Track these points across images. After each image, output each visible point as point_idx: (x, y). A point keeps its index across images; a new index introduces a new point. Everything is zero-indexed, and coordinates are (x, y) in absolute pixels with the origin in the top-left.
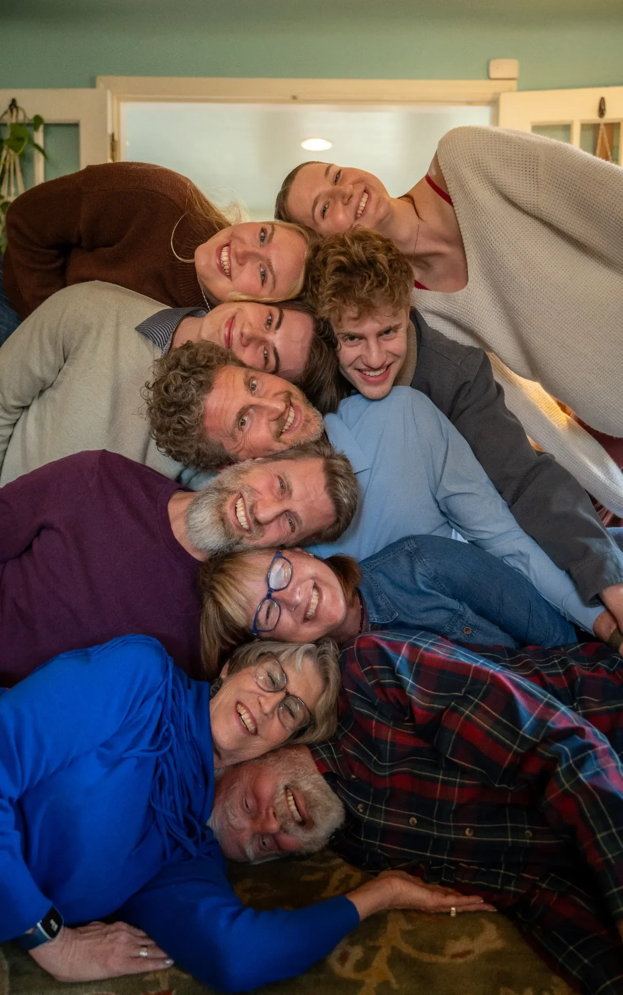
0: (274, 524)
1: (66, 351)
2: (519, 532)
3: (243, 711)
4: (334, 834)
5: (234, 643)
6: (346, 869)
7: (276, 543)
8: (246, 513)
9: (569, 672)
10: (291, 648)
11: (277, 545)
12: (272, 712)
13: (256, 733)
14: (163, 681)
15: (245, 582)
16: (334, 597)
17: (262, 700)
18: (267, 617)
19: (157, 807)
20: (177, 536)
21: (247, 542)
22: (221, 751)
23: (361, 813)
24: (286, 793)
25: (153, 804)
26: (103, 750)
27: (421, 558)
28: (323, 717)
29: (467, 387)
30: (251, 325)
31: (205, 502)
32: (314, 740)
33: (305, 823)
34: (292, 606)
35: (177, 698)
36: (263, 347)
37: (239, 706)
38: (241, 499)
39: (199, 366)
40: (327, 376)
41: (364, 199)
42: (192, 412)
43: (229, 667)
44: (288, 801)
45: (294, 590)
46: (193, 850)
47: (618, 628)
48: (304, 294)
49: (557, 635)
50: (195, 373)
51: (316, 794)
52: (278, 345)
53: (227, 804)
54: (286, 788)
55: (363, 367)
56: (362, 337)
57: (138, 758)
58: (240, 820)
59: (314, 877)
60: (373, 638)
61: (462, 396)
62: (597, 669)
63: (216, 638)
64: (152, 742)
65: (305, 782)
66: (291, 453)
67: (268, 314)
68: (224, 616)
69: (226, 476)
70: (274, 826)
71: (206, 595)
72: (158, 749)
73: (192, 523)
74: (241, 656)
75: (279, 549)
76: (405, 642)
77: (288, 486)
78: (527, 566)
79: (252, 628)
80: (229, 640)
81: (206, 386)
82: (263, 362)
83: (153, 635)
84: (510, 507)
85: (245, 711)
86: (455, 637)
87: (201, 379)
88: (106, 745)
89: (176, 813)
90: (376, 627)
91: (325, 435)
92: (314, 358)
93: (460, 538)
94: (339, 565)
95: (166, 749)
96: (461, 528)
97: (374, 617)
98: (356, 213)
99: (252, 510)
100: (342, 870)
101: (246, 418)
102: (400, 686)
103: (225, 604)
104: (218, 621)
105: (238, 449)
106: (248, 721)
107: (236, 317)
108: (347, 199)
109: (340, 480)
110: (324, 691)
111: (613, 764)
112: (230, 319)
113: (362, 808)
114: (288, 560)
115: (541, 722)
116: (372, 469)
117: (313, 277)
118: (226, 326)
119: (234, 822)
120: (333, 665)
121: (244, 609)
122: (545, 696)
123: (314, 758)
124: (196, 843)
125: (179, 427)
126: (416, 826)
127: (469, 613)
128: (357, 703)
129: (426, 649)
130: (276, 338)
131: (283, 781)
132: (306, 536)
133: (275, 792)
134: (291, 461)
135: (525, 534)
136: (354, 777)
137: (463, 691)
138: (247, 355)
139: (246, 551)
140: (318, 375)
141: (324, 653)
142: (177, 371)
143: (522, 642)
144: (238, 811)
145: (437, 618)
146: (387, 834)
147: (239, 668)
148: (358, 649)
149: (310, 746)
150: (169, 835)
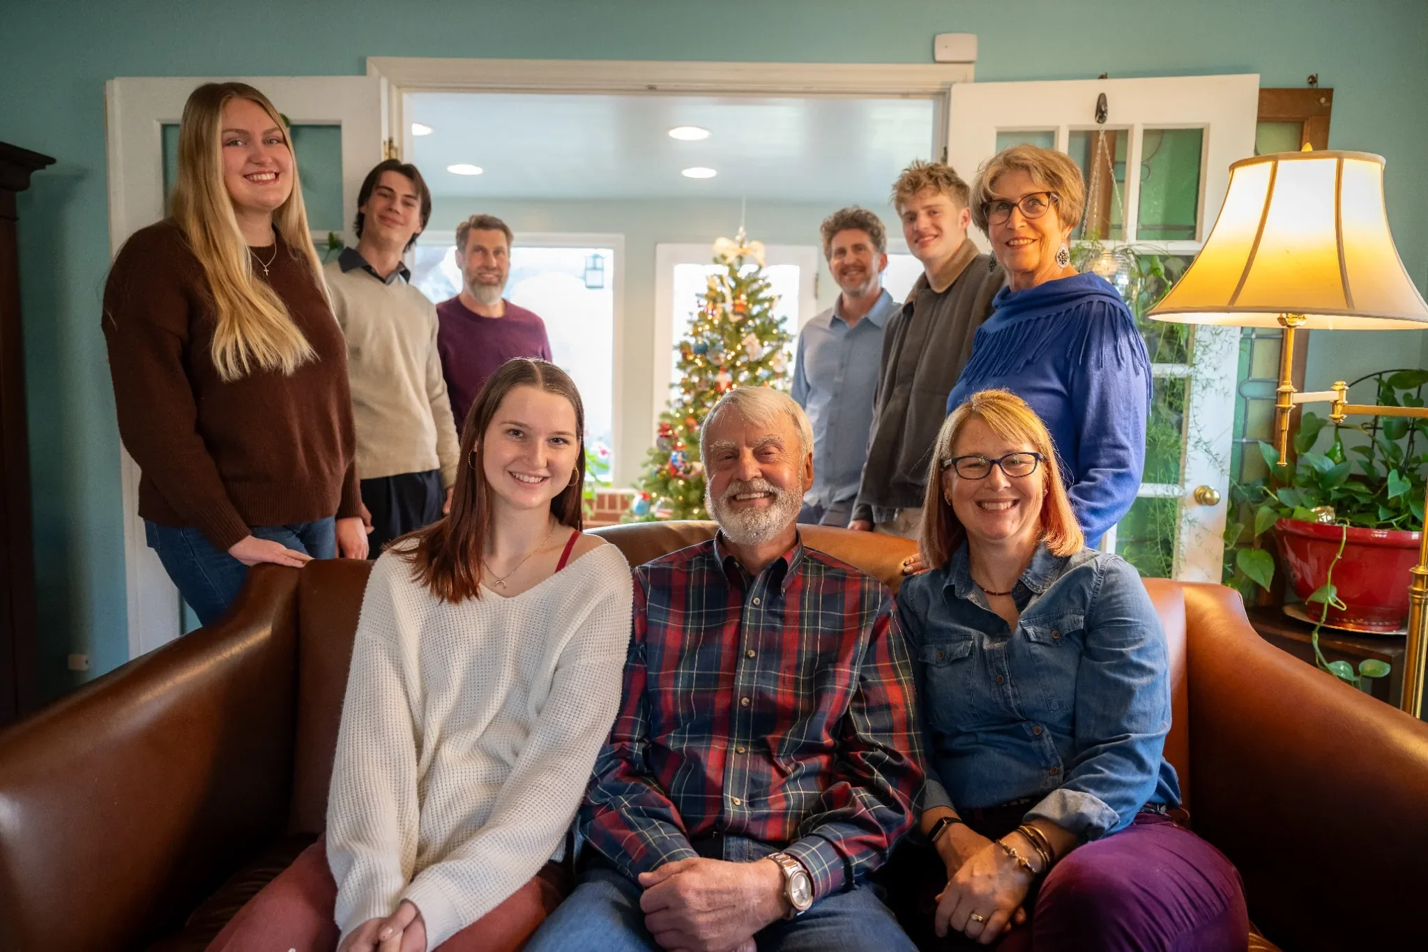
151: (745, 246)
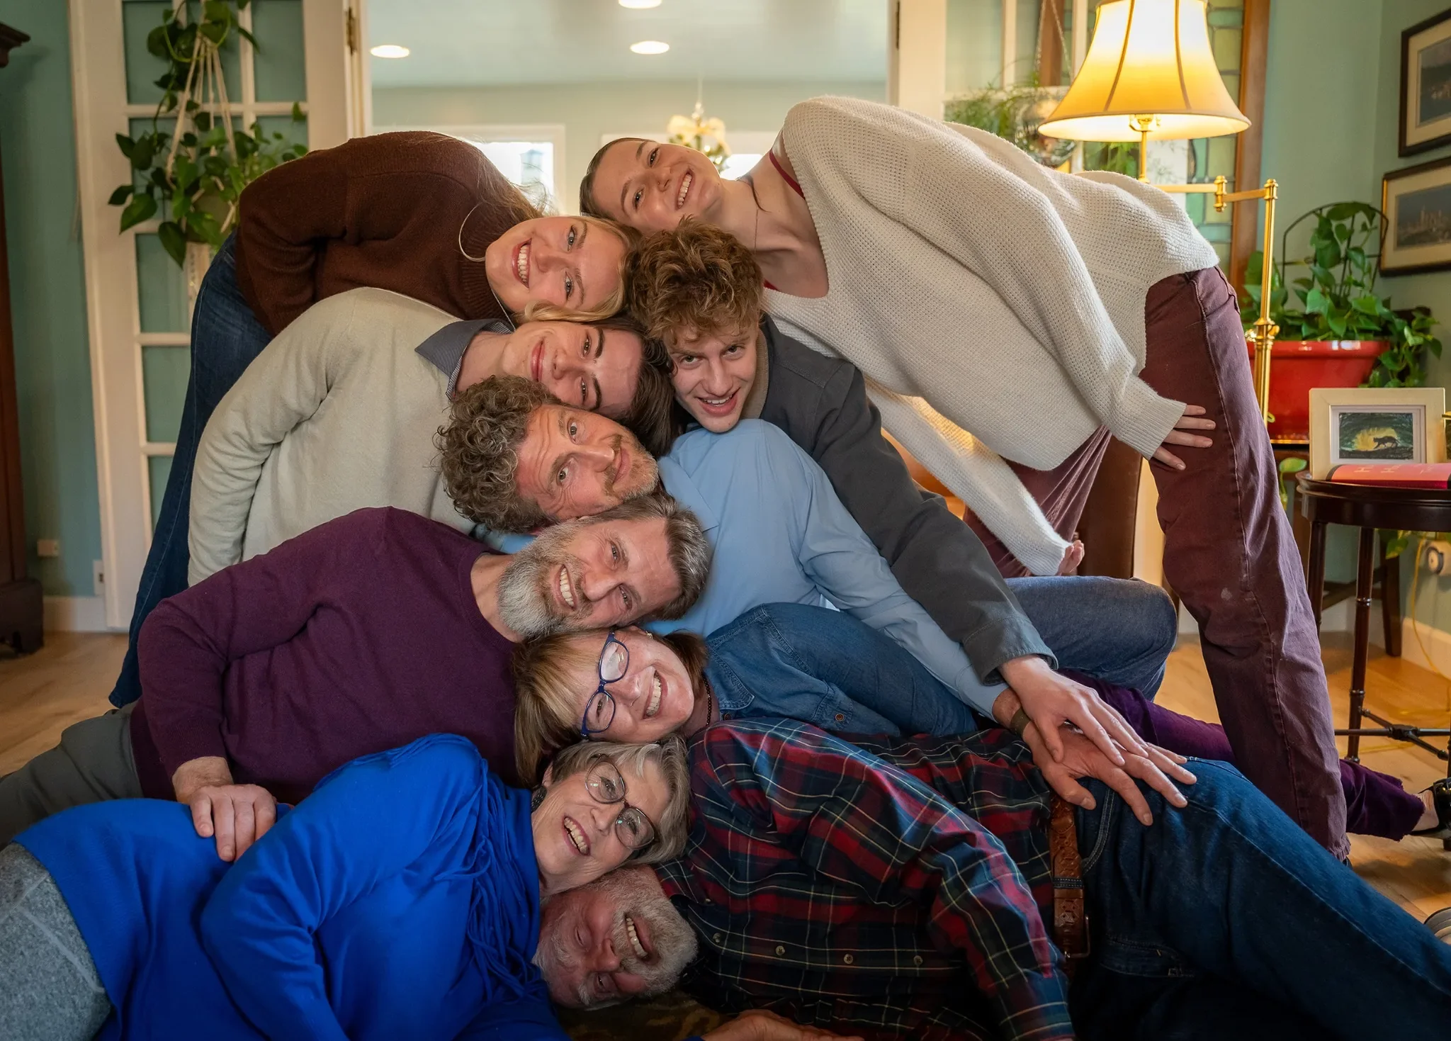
0: (604, 601)
1: (329, 376)
2: (903, 596)
3: (572, 827)
4: (685, 971)
5: (558, 746)
6: (702, 1012)
7: (607, 623)
8: (571, 588)
9: (963, 761)
10: (630, 749)
11: (608, 625)
12: (608, 828)
13: (588, 853)
14: (477, 789)
15: (573, 673)
16: (681, 686)
17: (596, 813)
18: (598, 714)
19: (475, 941)
20: (485, 612)
21: (571, 623)
22: (546, 876)
23: (718, 944)
24: (626, 922)
25: (471, 937)
26: (413, 873)
27: (775, 631)
28: (669, 832)
29: (833, 417)
30: (565, 352)
31: (522, 575)
32: (659, 859)
33: (651, 958)
34: (629, 701)
35: (494, 809)
36: (580, 378)
37: (568, 821)
38: (564, 570)
39: (509, 410)
40: (661, 409)
41: (686, 184)
42: (504, 466)
43: (553, 771)
44: (628, 932)
45: (631, 680)
46: (519, 990)
47: (1022, 707)
48: (627, 305)
49: (949, 720)
50: (506, 418)
51: (661, 921)
52: (599, 376)
53: (555, 937)
54: (626, 916)
55: (705, 395)
56: (701, 357)
57: (450, 881)
58: (572, 957)
59: (662, 1022)
60: (725, 728)
61: (826, 428)
62: (996, 760)
63: (536, 740)
64: (465, 863)
65: (648, 907)
66: (625, 510)
67: (585, 336)
68: (546, 713)
69: (543, 540)
70: (612, 962)
71: (523, 689)
72: (474, 870)
73: (506, 601)
74: (568, 758)
75: (612, 630)
76: (765, 733)
77: (623, 553)
78: (915, 637)
79: (580, 727)
80: (553, 743)
81: (519, 435)
82: (580, 397)
83: (462, 734)
84: (890, 566)
85: (575, 826)
86: (826, 726)
87: (514, 426)
88: (415, 866)
89: (496, 946)
90: (727, 716)
91: (660, 483)
92: (644, 389)
93: (829, 605)
94: (682, 645)
95: (483, 871)
96: (833, 594)
97: (726, 704)
98: (677, 202)
99: (579, 584)
100: (694, 1012)
101: (566, 470)
102: (759, 786)
103: (548, 700)
104: (539, 722)
105: (558, 507)
106: (579, 839)
107: (545, 342)
108: (664, 185)
109: (687, 546)
110: (670, 801)
111: (1010, 875)
112: (537, 345)
113: (718, 938)
114: (623, 645)
115: (924, 826)
116: (720, 525)
117: (638, 286)
118: (533, 355)
119: (565, 958)
120: (680, 768)
121: (570, 705)
122: (930, 796)
123: (659, 880)
124: (522, 981)
125: (487, 485)
126: (784, 956)
127: (841, 696)
128: (709, 810)
129: (790, 742)
130: (597, 368)
131: (621, 909)
132: (644, 613)
133: (613, 921)
134: (626, 522)
135: (910, 599)
136: (708, 900)
137: (833, 792)
138: (561, 389)
139: (569, 634)
140: (650, 411)
141: (669, 753)
142: (481, 417)
143: (908, 730)
144: (569, 945)
145: (802, 705)
146: (750, 967)
147: (566, 776)
148: (709, 744)
149: (654, 866)
150: (491, 975)
151: (703, 125)
